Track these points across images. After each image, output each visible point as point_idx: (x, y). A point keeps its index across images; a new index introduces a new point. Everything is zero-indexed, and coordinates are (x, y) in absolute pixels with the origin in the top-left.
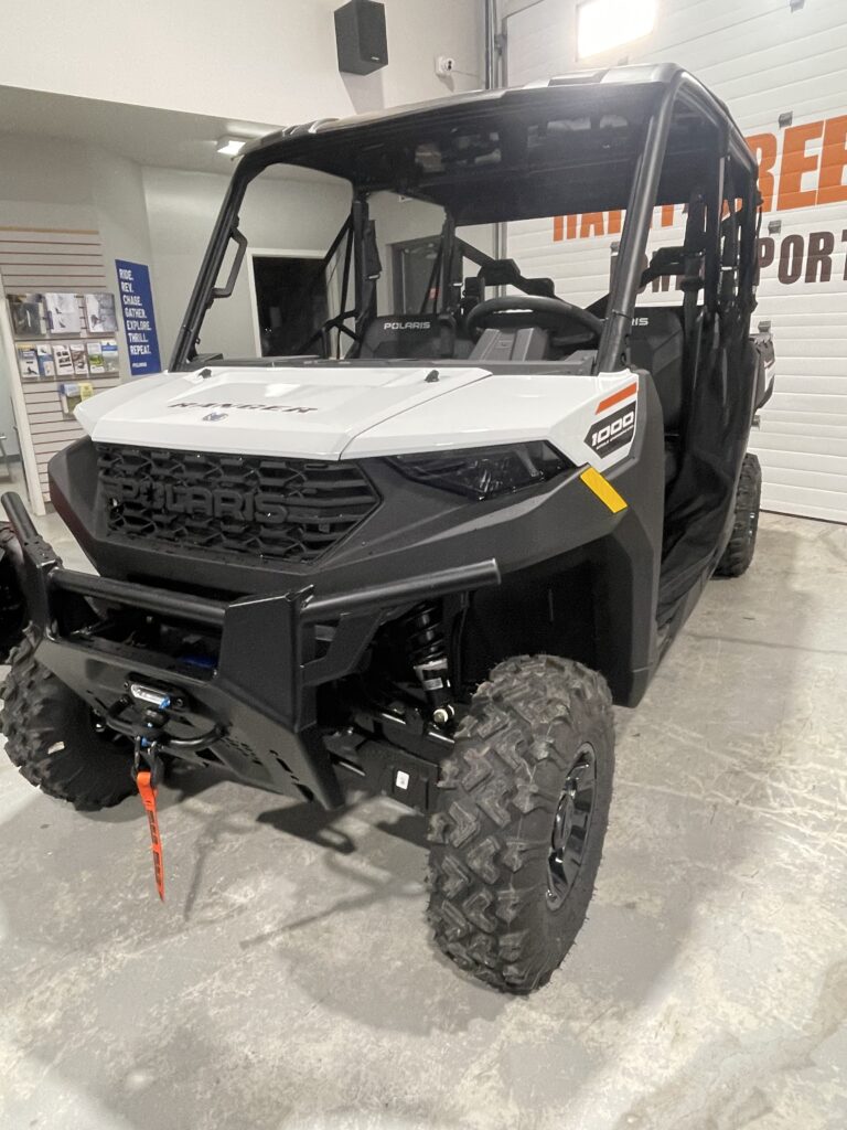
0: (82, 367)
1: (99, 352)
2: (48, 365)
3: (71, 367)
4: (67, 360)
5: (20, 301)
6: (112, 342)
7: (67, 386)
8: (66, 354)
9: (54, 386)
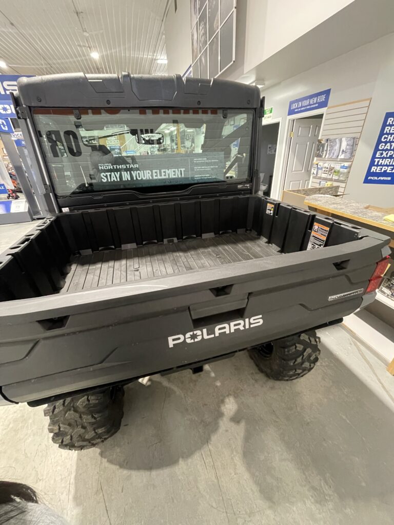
0: (330, 175)
1: (339, 169)
2: (320, 171)
3: (326, 175)
4: (327, 171)
5: (321, 143)
6: (346, 164)
7: (322, 182)
8: (327, 168)
9: (318, 181)
